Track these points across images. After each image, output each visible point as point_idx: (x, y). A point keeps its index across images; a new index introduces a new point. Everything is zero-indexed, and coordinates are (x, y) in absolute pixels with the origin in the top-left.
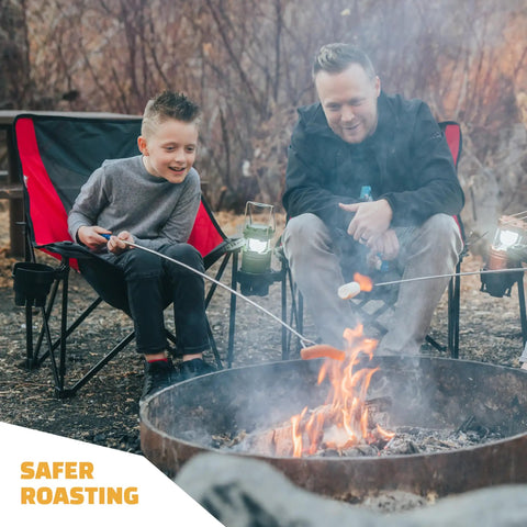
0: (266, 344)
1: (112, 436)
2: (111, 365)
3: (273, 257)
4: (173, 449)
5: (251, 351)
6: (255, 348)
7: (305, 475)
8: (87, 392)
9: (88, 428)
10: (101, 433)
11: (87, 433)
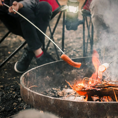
0: (79, 49)
1: (12, 88)
2: (15, 57)
3: (79, 14)
4: (32, 96)
5: (72, 52)
6: (74, 51)
7: (87, 109)
8: (4, 68)
9: (3, 84)
10: (8, 86)
11: (2, 86)
